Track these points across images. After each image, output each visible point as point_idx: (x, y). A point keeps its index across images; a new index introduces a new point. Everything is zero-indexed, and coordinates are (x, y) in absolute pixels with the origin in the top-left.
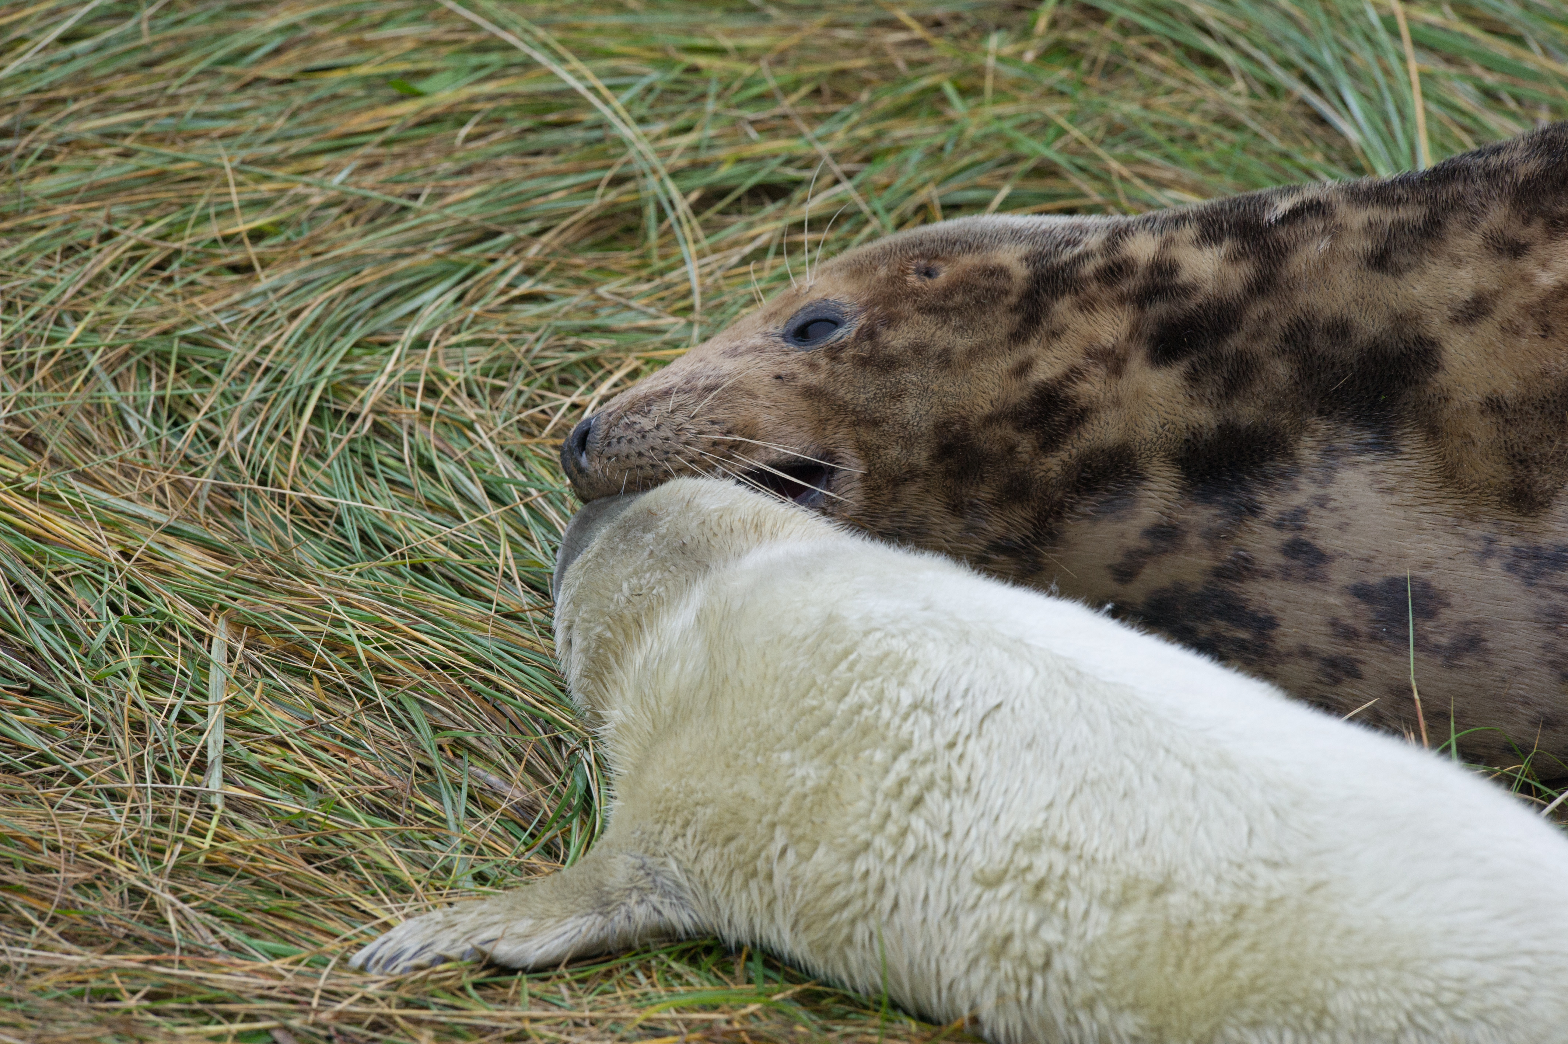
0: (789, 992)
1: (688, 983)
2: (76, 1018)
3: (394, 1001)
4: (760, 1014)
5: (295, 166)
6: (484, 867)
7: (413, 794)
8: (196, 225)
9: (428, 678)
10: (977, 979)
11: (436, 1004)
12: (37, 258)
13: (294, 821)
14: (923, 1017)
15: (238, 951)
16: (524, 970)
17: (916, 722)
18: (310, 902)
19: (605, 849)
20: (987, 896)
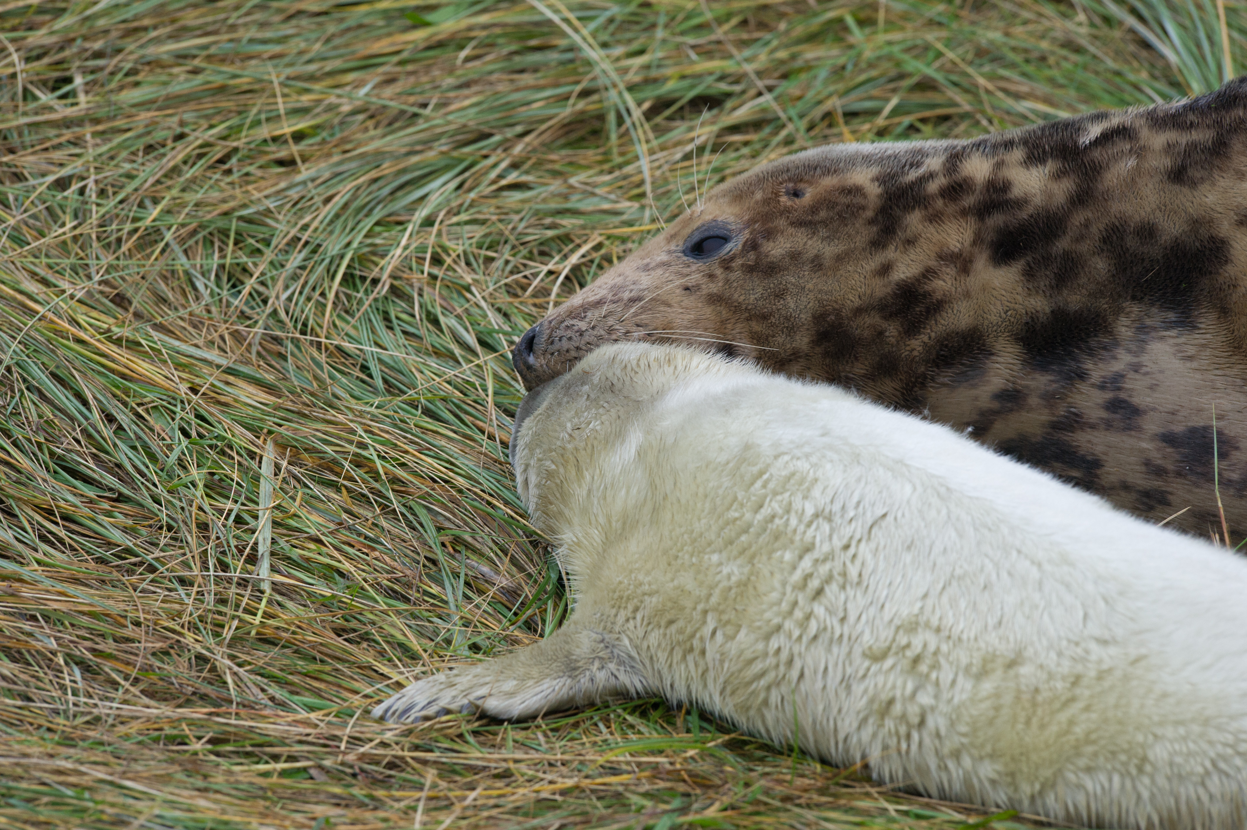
0: (720, 741)
1: (639, 732)
2: (154, 758)
3: (407, 746)
4: (697, 757)
5: (329, 82)
6: (477, 640)
7: (421, 581)
8: (251, 127)
9: (433, 489)
10: (866, 734)
11: (439, 748)
12: (124, 154)
13: (327, 602)
14: (824, 761)
15: (282, 705)
16: (510, 721)
17: (817, 528)
18: (339, 666)
19: (572, 626)
20: (874, 668)
